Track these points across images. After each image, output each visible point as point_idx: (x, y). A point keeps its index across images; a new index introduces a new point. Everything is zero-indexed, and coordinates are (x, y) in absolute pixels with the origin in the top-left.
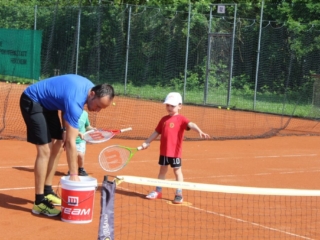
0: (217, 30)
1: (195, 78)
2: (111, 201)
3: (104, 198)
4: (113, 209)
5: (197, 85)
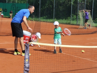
0: (82, 2)
4: (29, 51)
5: (76, 19)
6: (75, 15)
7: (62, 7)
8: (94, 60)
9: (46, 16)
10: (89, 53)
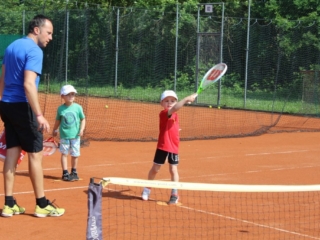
0: (206, 30)
1: (185, 78)
2: (98, 203)
3: (91, 200)
4: (100, 211)
5: (187, 85)
6: (184, 72)
7: (140, 44)
8: (297, 229)
9: (88, 77)
10: (271, 203)
